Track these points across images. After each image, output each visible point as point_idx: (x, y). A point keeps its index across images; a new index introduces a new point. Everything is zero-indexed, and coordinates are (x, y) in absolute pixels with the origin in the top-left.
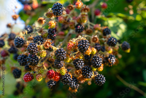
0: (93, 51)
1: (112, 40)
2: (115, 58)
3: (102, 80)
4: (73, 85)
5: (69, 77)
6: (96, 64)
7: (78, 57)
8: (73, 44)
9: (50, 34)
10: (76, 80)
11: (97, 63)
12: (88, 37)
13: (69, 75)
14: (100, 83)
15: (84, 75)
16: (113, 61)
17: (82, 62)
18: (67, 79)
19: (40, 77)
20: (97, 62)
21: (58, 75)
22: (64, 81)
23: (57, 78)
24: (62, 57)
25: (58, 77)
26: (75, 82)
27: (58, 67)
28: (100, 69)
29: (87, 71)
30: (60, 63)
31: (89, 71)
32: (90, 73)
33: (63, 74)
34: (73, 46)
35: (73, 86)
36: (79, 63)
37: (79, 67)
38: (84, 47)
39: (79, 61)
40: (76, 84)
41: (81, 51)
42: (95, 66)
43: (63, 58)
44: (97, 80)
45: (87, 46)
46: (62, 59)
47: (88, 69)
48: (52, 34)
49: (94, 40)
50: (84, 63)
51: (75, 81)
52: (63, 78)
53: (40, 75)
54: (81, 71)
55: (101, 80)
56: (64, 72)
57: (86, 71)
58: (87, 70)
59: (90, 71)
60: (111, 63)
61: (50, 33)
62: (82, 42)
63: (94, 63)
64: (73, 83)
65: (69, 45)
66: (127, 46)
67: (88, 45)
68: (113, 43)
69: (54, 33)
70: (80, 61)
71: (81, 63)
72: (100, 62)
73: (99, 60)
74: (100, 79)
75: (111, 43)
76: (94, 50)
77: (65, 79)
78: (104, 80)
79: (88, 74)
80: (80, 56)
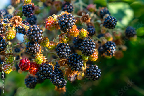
0: (82, 32)
1: (109, 20)
2: (116, 46)
3: (97, 72)
4: (56, 80)
5: (50, 68)
6: (86, 50)
7: (62, 40)
8: (53, 22)
9: (24, 12)
10: (61, 74)
11: (88, 49)
12: (78, 17)
13: (50, 66)
14: (93, 77)
15: (71, 66)
16: (112, 49)
17: (67, 47)
18: (47, 71)
19: (8, 67)
20: (88, 47)
21: (35, 66)
22: (43, 74)
23: (33, 69)
24: (36, 37)
25: (35, 68)
26: (58, 76)
27: (31, 52)
28: (93, 57)
29: (75, 61)
30: (34, 47)
31: (77, 59)
32: (79, 63)
33: (39, 62)
34: (52, 23)
35: (56, 82)
36: (63, 49)
37: (64, 54)
38: (66, 24)
39: (63, 47)
40: (60, 79)
41: (63, 29)
42: (85, 52)
43: (38, 38)
44: (89, 72)
45: (70, 22)
46: (35, 40)
47: (76, 58)
48: (28, 13)
49: (84, 19)
50: (70, 49)
51: (59, 74)
52: (42, 70)
53: (9, 65)
54: (67, 61)
55: (94, 73)
56: (40, 60)
57: (73, 60)
58: (74, 58)
59: (79, 59)
60: (110, 52)
61: (25, 10)
62: (64, 16)
63: (84, 48)
64: (56, 77)
65: (47, 23)
66: (132, 31)
67: (72, 21)
68: (111, 24)
69: (30, 11)
70: (65, 46)
71: (66, 49)
72: (91, 48)
73: (90, 44)
74: (93, 71)
75: (108, 24)
76: (83, 30)
77: (43, 70)
78: (99, 73)
79: (76, 65)
80: (63, 38)
